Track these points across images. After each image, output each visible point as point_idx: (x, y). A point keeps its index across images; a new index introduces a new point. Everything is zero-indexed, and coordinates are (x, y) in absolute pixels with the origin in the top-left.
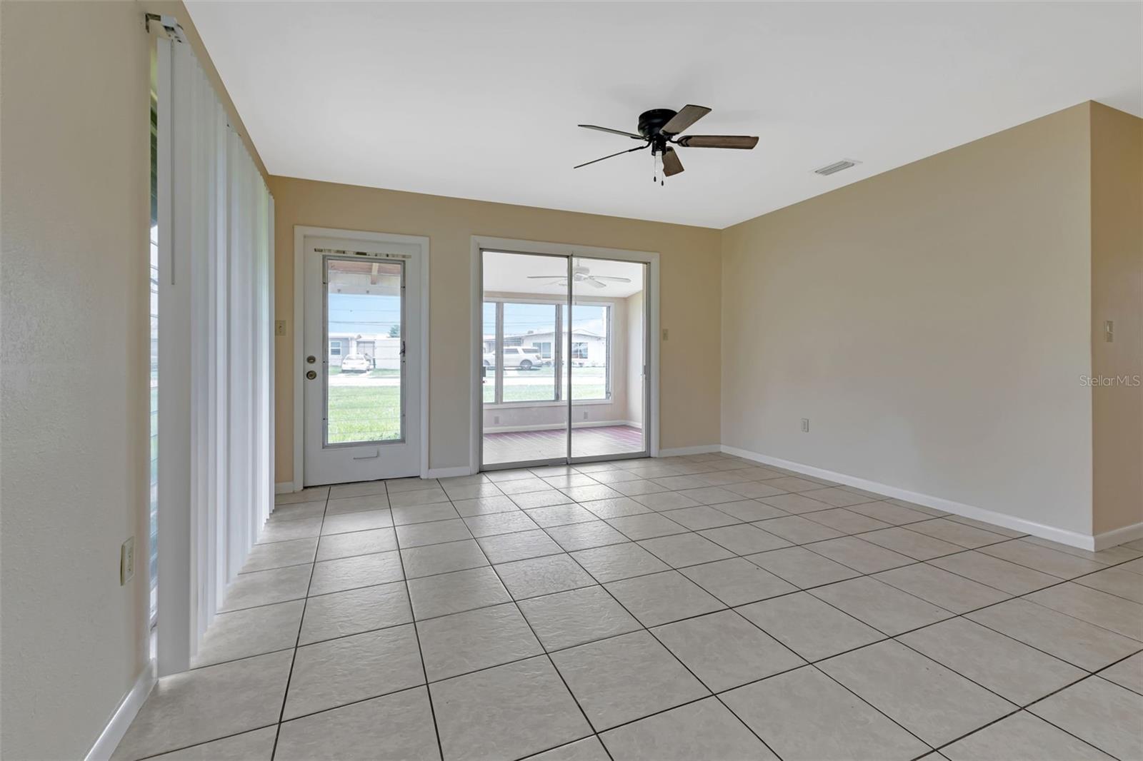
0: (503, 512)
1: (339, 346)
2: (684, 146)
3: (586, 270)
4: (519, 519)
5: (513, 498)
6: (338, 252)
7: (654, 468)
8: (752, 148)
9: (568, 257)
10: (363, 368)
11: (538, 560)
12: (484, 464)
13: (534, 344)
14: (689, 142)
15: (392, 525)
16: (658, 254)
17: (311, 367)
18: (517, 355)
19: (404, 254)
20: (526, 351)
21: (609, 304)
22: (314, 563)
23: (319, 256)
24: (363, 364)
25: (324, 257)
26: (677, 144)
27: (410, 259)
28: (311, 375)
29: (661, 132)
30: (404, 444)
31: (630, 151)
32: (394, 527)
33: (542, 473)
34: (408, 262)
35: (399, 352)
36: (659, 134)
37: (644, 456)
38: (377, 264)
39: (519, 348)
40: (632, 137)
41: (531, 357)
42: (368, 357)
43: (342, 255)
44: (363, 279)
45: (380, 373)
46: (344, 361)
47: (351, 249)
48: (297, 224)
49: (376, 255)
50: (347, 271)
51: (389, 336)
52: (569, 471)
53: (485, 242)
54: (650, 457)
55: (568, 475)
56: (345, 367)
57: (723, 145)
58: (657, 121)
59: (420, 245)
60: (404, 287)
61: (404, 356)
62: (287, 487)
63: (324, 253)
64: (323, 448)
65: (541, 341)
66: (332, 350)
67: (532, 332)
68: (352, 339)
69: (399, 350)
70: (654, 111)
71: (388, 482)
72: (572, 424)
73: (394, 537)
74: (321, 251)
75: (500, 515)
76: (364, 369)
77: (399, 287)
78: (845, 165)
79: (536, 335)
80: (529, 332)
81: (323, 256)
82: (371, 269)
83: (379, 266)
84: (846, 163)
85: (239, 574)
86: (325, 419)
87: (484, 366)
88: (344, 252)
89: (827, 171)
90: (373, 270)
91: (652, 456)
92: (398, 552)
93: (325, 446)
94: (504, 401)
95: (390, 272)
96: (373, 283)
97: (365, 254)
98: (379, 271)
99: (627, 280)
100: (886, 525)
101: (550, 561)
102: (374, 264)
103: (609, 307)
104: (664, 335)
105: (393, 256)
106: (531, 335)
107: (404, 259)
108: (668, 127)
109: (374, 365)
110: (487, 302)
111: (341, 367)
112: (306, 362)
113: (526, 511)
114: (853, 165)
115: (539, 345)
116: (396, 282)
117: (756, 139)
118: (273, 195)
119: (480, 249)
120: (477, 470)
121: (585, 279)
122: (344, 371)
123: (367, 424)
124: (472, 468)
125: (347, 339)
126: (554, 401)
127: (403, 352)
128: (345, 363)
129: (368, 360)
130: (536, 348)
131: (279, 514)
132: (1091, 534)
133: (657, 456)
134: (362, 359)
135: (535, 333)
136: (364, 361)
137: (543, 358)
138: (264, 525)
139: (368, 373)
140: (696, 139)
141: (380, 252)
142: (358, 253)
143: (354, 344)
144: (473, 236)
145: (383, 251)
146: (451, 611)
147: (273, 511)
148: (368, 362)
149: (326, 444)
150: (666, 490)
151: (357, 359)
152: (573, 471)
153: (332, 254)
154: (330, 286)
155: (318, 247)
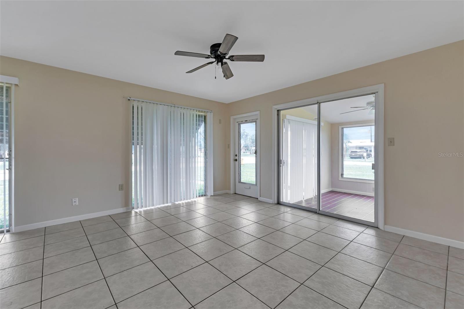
9: (317, 104)
12: (281, 201)
17: (236, 158)
43: (243, 122)
53: (278, 107)
58: (217, 49)
60: (256, 130)
61: (256, 155)
62: (229, 192)
64: (238, 182)
70: (215, 44)
74: (239, 122)
86: (239, 174)
91: (379, 227)
97: (247, 121)
119: (278, 110)
120: (276, 203)
124: (273, 201)
133: (382, 229)
141: (250, 119)
144: (273, 106)
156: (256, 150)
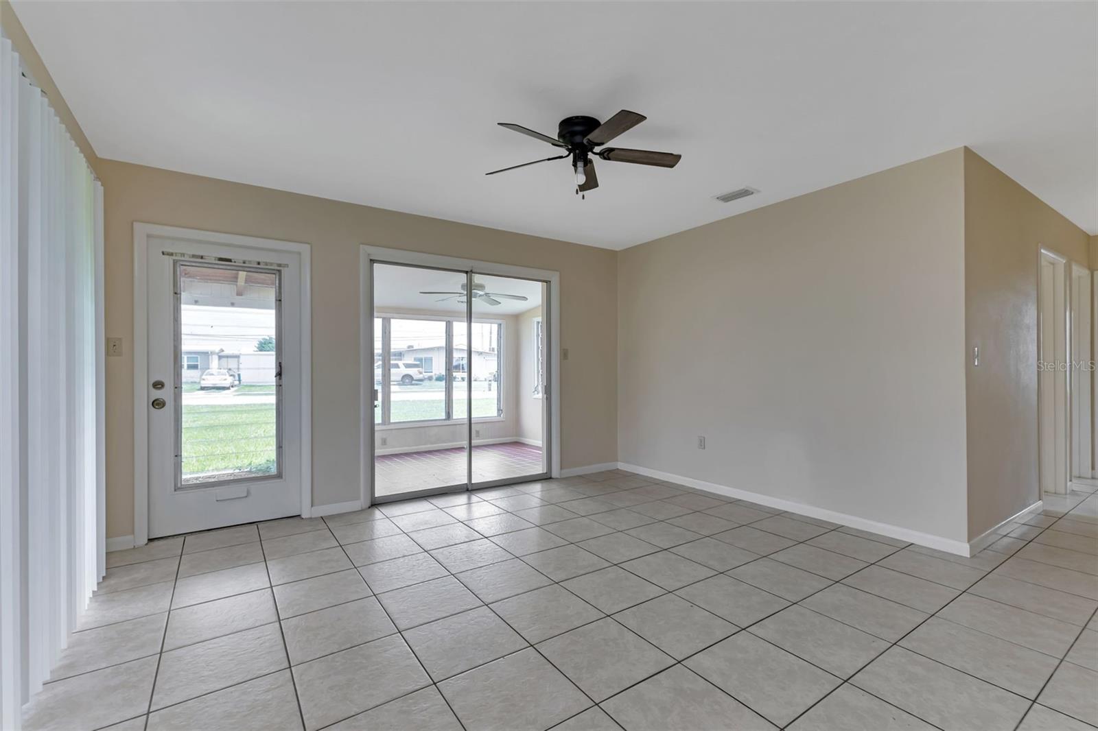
0: (404, 556)
1: (197, 362)
2: (605, 159)
3: (481, 287)
4: (425, 564)
5: (414, 536)
6: (194, 256)
7: (557, 490)
8: (672, 166)
9: (467, 272)
10: (227, 383)
11: (455, 619)
12: (376, 496)
13: (415, 359)
14: (611, 155)
15: (269, 586)
16: (558, 273)
17: (157, 394)
18: (398, 369)
19: (279, 262)
20: (408, 366)
21: (500, 321)
22: (161, 653)
23: (168, 261)
24: (225, 380)
25: (175, 262)
26: (598, 156)
27: (286, 268)
28: (159, 404)
29: (585, 141)
30: (281, 480)
31: (549, 159)
32: (271, 587)
33: (441, 502)
34: (285, 271)
35: (274, 374)
36: (583, 143)
37: (545, 478)
38: (245, 273)
39: (400, 363)
40: (553, 144)
41: (412, 372)
42: (231, 373)
43: (200, 260)
44: (227, 289)
45: (247, 389)
46: (204, 377)
47: (212, 253)
48: (136, 221)
49: (244, 263)
50: (206, 279)
51: (256, 349)
52: (469, 499)
53: (376, 252)
54: (551, 478)
55: (469, 503)
56: (204, 384)
57: (645, 161)
58: (578, 128)
59: (299, 254)
60: (280, 300)
61: (280, 379)
62: (124, 542)
63: (174, 258)
64: (175, 490)
65: (423, 355)
66: (188, 365)
67: (412, 347)
68: (213, 353)
69: (273, 372)
70: (577, 117)
71: (260, 526)
72: (473, 441)
73: (272, 601)
74: (172, 254)
75: (401, 560)
76: (228, 386)
77: (274, 300)
78: (745, 193)
79: (415, 350)
80: (409, 347)
81: (174, 260)
82: (236, 278)
83: (246, 276)
84: (747, 191)
85: (44, 684)
86: (178, 456)
87: (375, 388)
88: (202, 257)
89: (727, 198)
90: (239, 280)
91: (553, 476)
92: (277, 625)
93: (178, 487)
94: (392, 421)
95: (263, 283)
96: (239, 294)
97: (230, 260)
98: (246, 281)
99: (525, 299)
100: (791, 543)
101: (469, 618)
102: (240, 272)
103: (500, 324)
104: (564, 354)
105: (266, 264)
106: (411, 349)
107: (279, 268)
108: (593, 136)
109: (240, 380)
110: (377, 317)
111: (199, 383)
112: (151, 387)
113: (430, 552)
114: (752, 193)
115: (420, 360)
116: (271, 295)
117: (679, 157)
118: (100, 180)
119: (371, 260)
120: (369, 504)
121: (481, 296)
122: (203, 389)
123: (231, 449)
124: (363, 501)
125: (206, 354)
126: (445, 420)
127: (279, 374)
128: (204, 380)
129: (231, 375)
130: (418, 363)
131: (112, 582)
132: (966, 539)
133: (558, 477)
134: (226, 375)
135: (415, 348)
136: (227, 376)
137: (425, 372)
138: (87, 601)
139: (232, 389)
140: (619, 152)
141: (250, 259)
142: (221, 259)
143: (215, 358)
144: (361, 246)
145: (253, 257)
146: (355, 710)
147: (104, 578)
148: (232, 377)
149: (179, 485)
150: (576, 516)
151: (219, 374)
152: (475, 498)
153: (187, 259)
154: (184, 296)
155: (166, 250)
156: (280, 363)
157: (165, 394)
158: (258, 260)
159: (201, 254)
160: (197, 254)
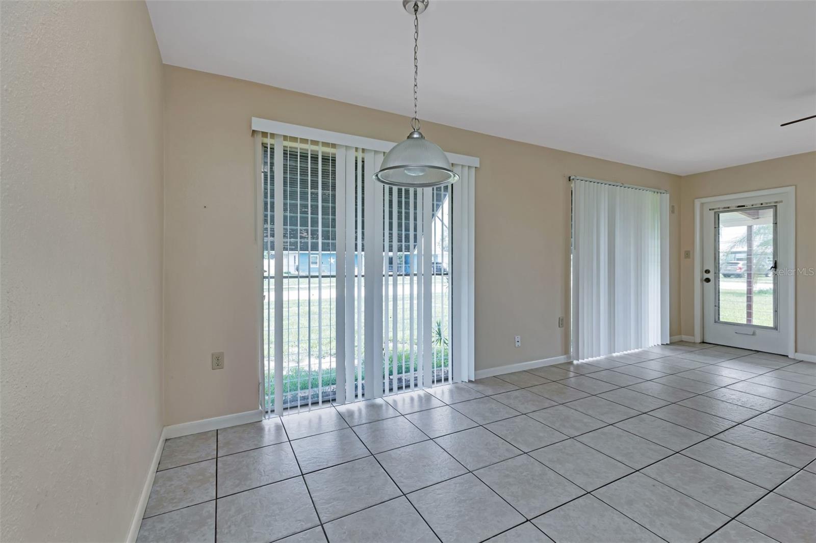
6: (725, 208)
17: (706, 276)
19: (776, 201)
23: (713, 212)
25: (716, 212)
27: (781, 204)
28: (708, 280)
30: (776, 331)
43: (727, 209)
47: (733, 205)
49: (752, 206)
59: (788, 192)
60: (776, 223)
62: (689, 338)
63: (715, 210)
64: (716, 323)
74: (713, 209)
88: (728, 208)
93: (718, 322)
97: (744, 206)
105: (767, 203)
107: (775, 204)
112: (703, 274)
127: (775, 268)
142: (739, 207)
145: (757, 202)
153: (721, 210)
155: (711, 208)
156: (776, 261)
157: (710, 276)
158: (761, 202)
159: (728, 206)
160: (725, 206)
